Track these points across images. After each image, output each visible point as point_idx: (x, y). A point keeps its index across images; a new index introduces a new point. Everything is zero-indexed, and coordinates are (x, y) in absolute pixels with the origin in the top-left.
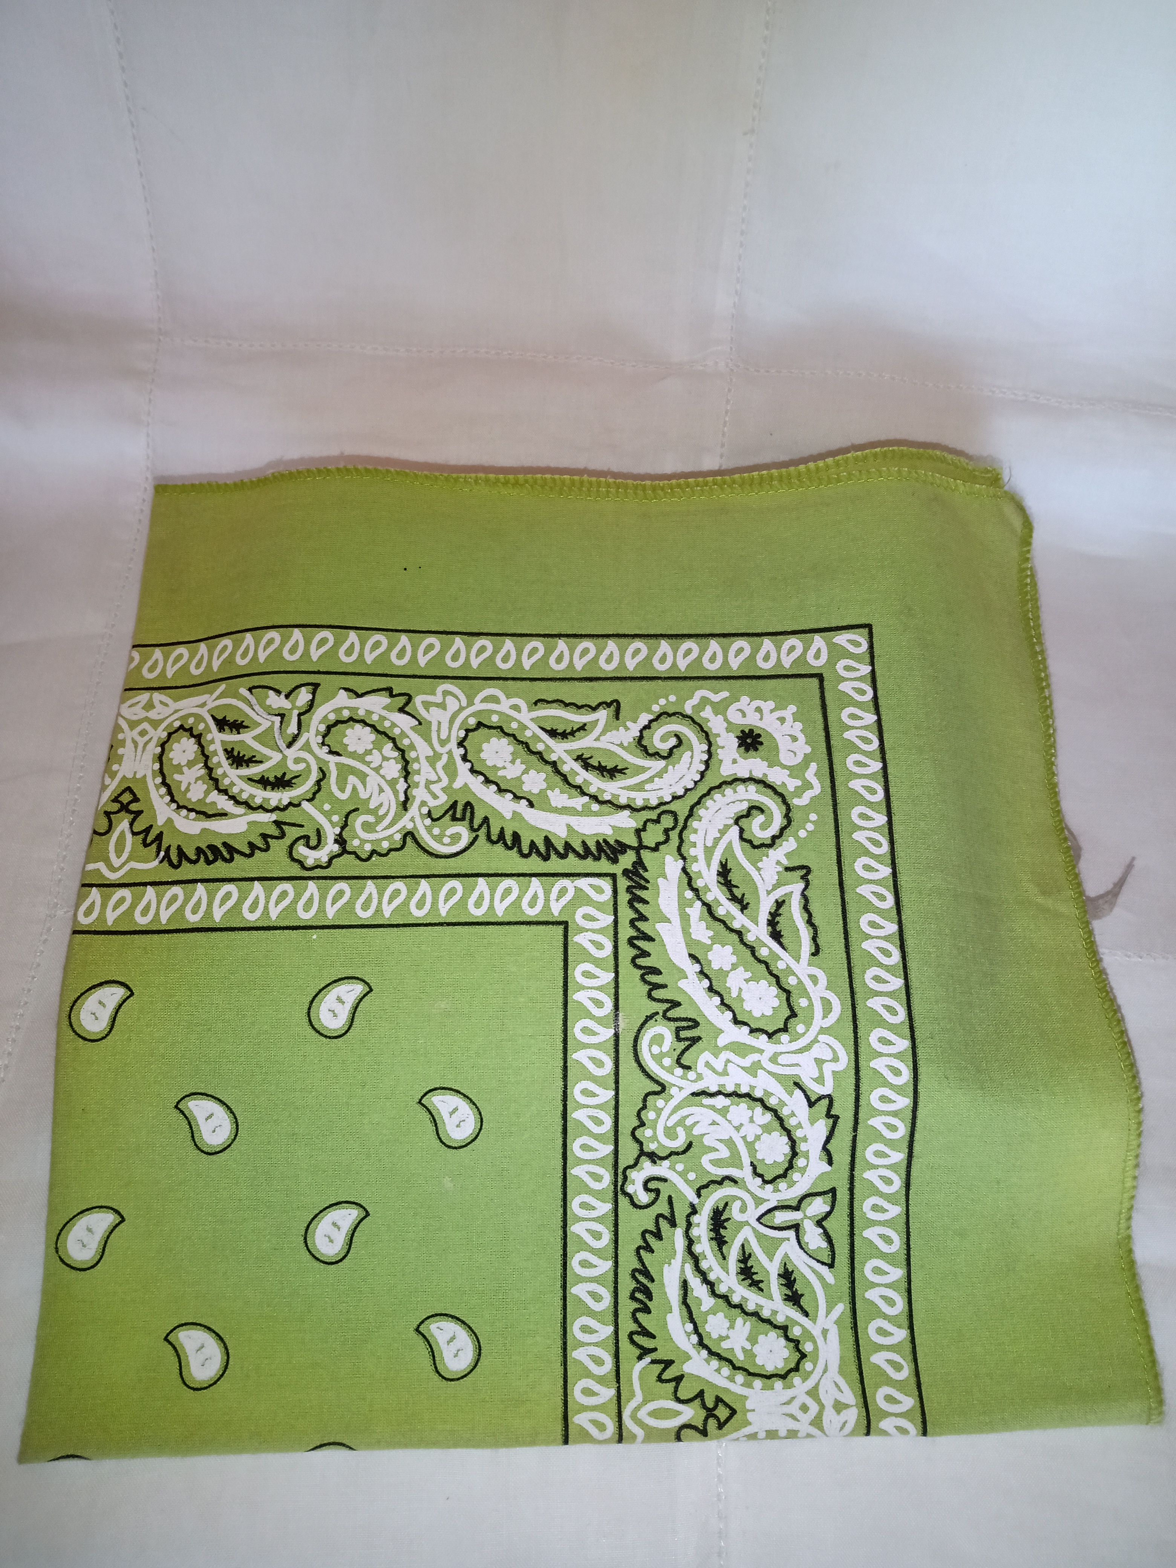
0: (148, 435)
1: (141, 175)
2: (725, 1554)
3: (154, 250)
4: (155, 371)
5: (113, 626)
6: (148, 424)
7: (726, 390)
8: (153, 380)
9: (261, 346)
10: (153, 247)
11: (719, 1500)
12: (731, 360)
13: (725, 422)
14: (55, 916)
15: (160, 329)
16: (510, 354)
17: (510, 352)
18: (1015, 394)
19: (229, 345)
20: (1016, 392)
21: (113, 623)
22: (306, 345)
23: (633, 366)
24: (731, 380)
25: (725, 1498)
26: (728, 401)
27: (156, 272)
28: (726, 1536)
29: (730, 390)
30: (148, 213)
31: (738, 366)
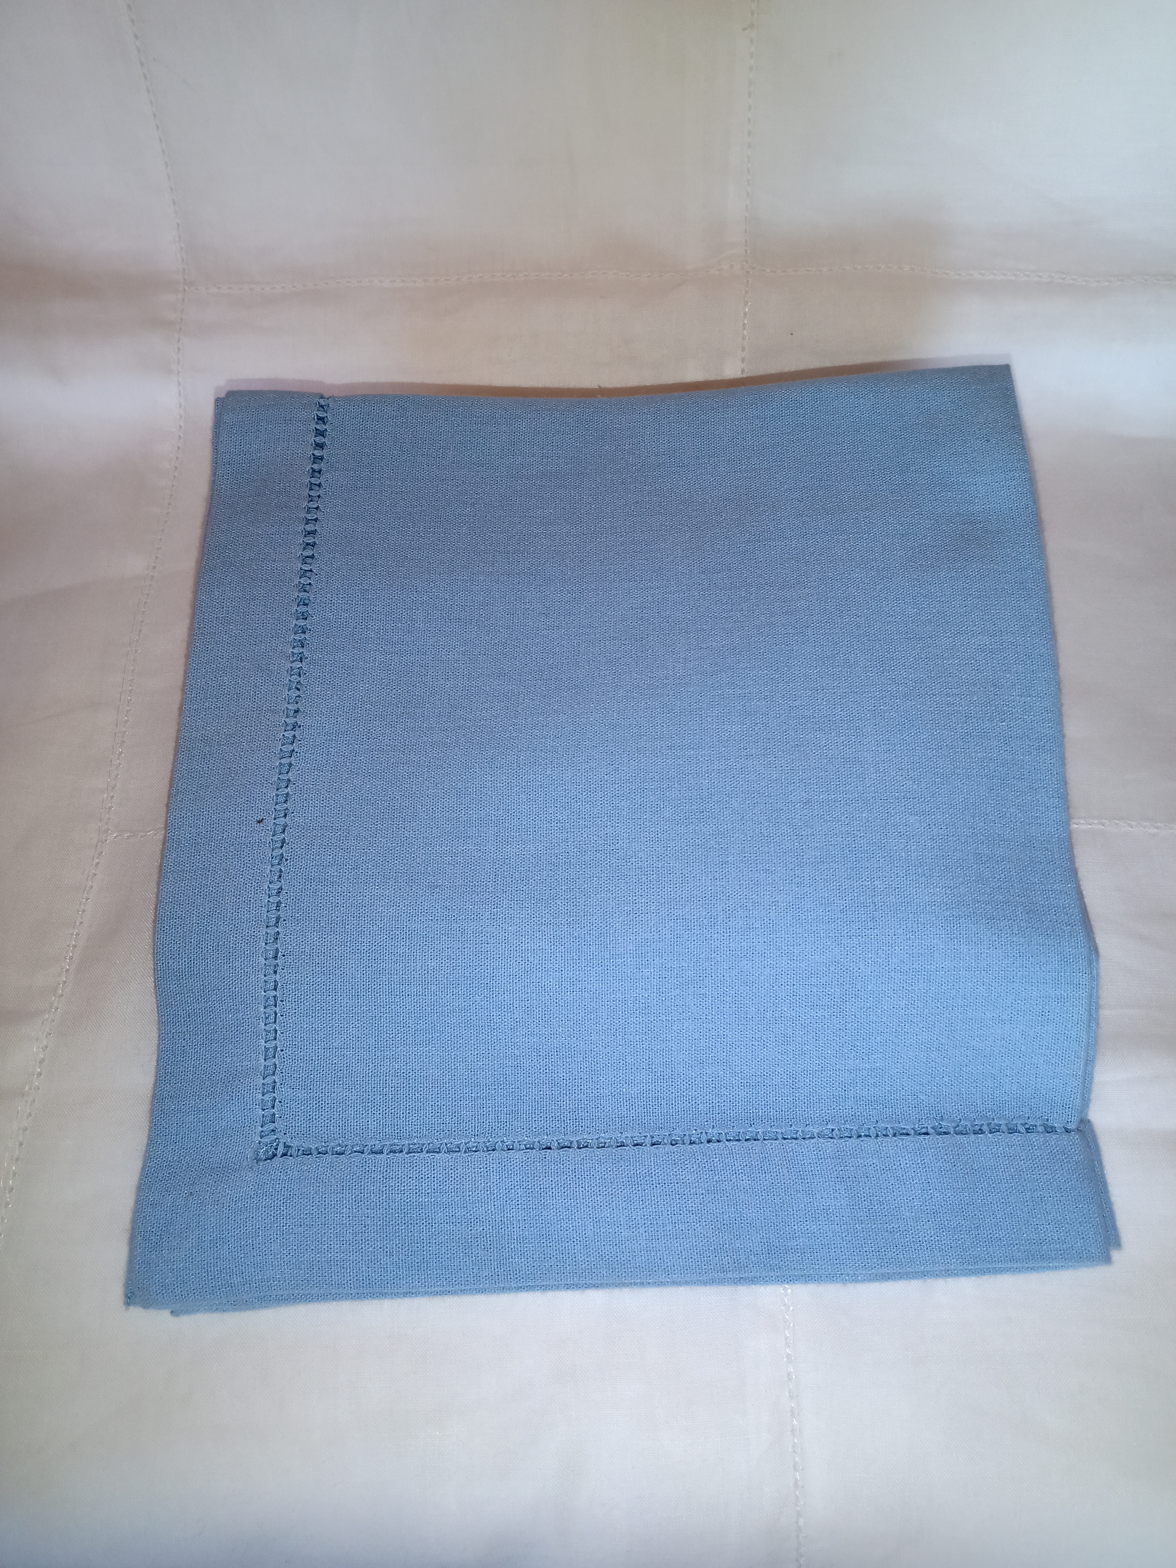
0: (179, 384)
1: (158, 127)
2: (798, 1431)
3: (174, 203)
4: (181, 320)
5: (154, 567)
6: (179, 373)
7: (744, 292)
8: (180, 329)
9: (283, 288)
10: (174, 200)
11: (790, 1379)
12: (747, 262)
13: (744, 325)
14: (106, 841)
15: (185, 280)
16: (525, 276)
17: (525, 274)
18: (1040, 277)
19: (252, 289)
20: (1041, 274)
21: (154, 565)
22: (327, 284)
23: (649, 277)
24: (748, 281)
25: (796, 1377)
26: (746, 304)
27: (178, 224)
28: (798, 1414)
29: (746, 292)
30: (167, 166)
31: (754, 268)
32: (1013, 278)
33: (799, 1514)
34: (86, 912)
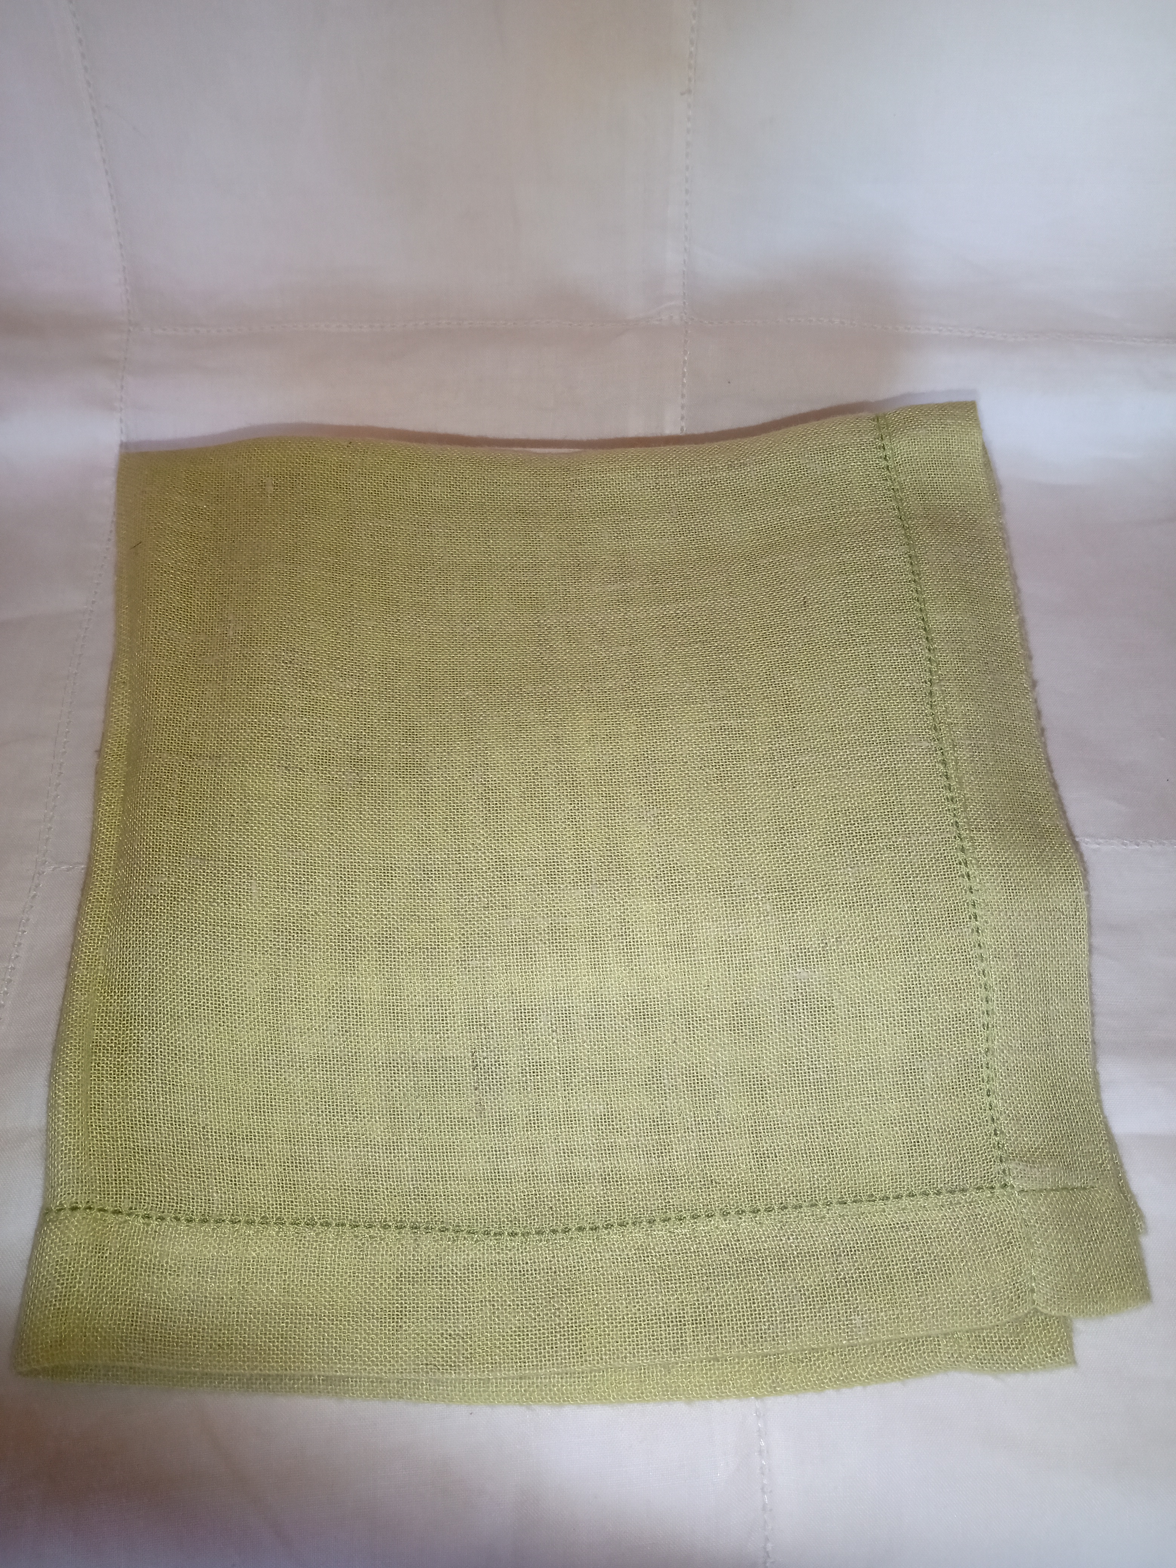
0: (121, 421)
1: (107, 172)
2: (765, 1453)
3: (121, 246)
4: (126, 359)
5: (93, 602)
6: (121, 409)
7: (683, 341)
8: (124, 367)
9: (229, 331)
10: (120, 243)
12: (686, 314)
13: (684, 373)
14: (43, 873)
15: (130, 321)
17: (470, 322)
18: (962, 332)
19: (197, 332)
20: (962, 329)
21: (93, 599)
22: (273, 327)
23: (592, 326)
24: (687, 332)
26: (685, 352)
27: (124, 268)
28: (766, 1434)
29: (686, 342)
30: (115, 211)
31: (692, 319)
32: (937, 332)
33: (767, 1539)
34: (22, 946)
